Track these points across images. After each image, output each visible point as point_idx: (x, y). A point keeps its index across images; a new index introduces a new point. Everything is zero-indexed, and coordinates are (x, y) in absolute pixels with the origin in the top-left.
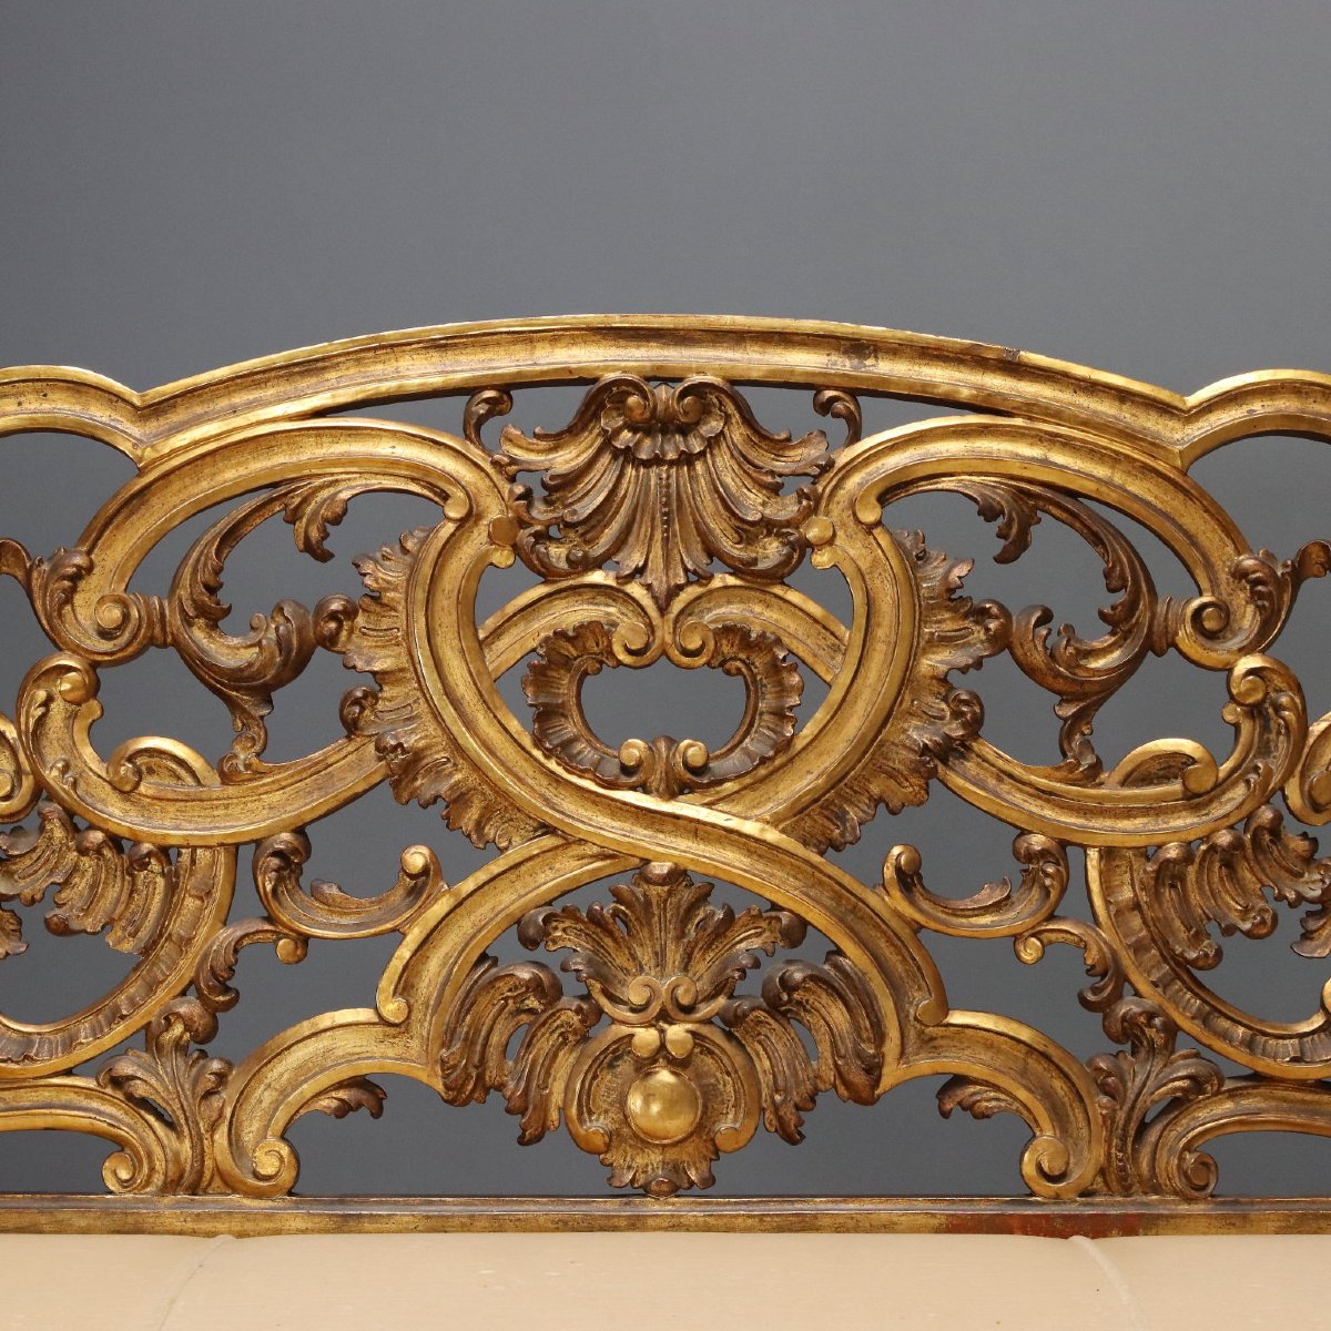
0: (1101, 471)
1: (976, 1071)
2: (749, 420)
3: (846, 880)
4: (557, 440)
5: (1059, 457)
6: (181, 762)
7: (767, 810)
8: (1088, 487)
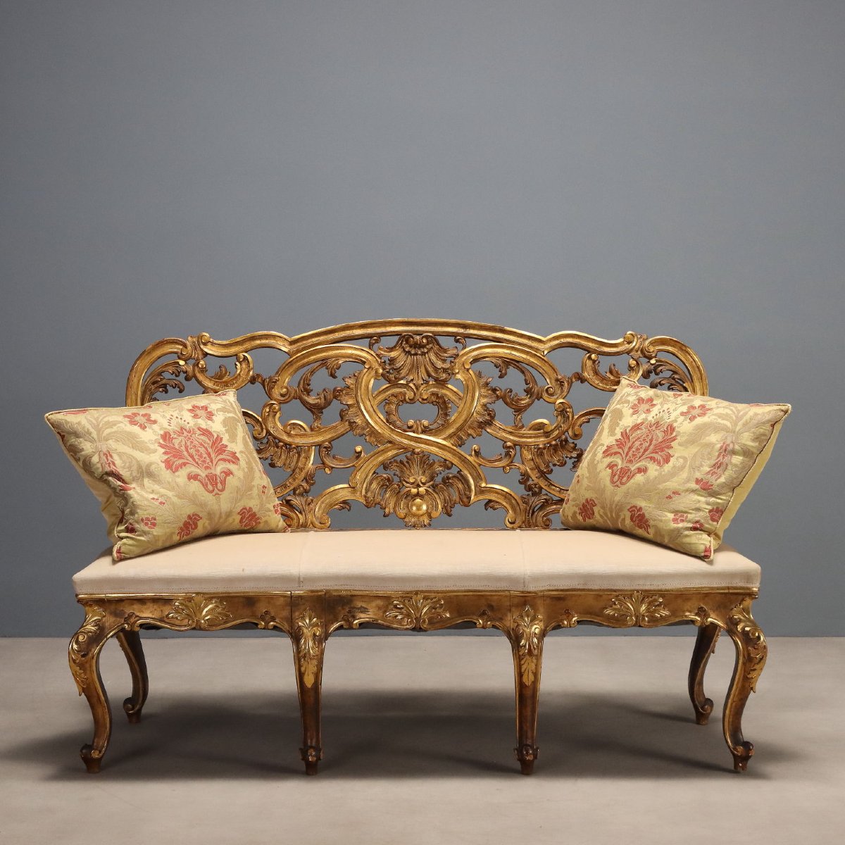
0: (524, 356)
1: (493, 498)
2: (438, 344)
3: (462, 453)
4: (391, 349)
5: (513, 353)
6: (301, 426)
7: (444, 436)
8: (522, 360)
